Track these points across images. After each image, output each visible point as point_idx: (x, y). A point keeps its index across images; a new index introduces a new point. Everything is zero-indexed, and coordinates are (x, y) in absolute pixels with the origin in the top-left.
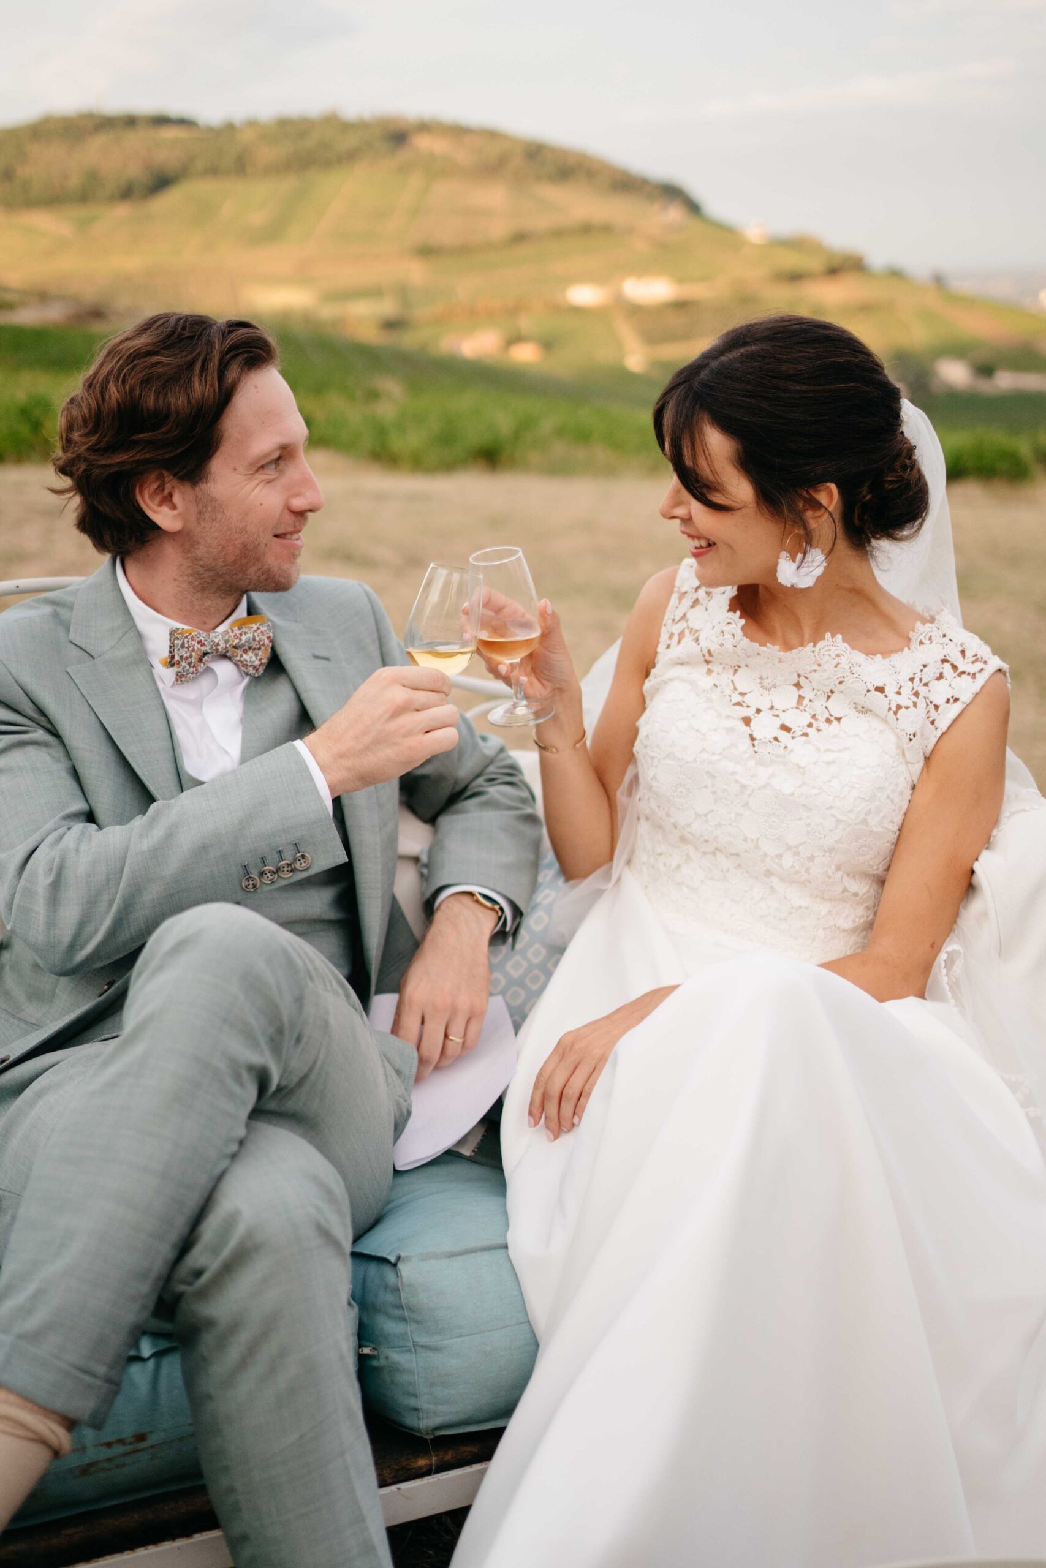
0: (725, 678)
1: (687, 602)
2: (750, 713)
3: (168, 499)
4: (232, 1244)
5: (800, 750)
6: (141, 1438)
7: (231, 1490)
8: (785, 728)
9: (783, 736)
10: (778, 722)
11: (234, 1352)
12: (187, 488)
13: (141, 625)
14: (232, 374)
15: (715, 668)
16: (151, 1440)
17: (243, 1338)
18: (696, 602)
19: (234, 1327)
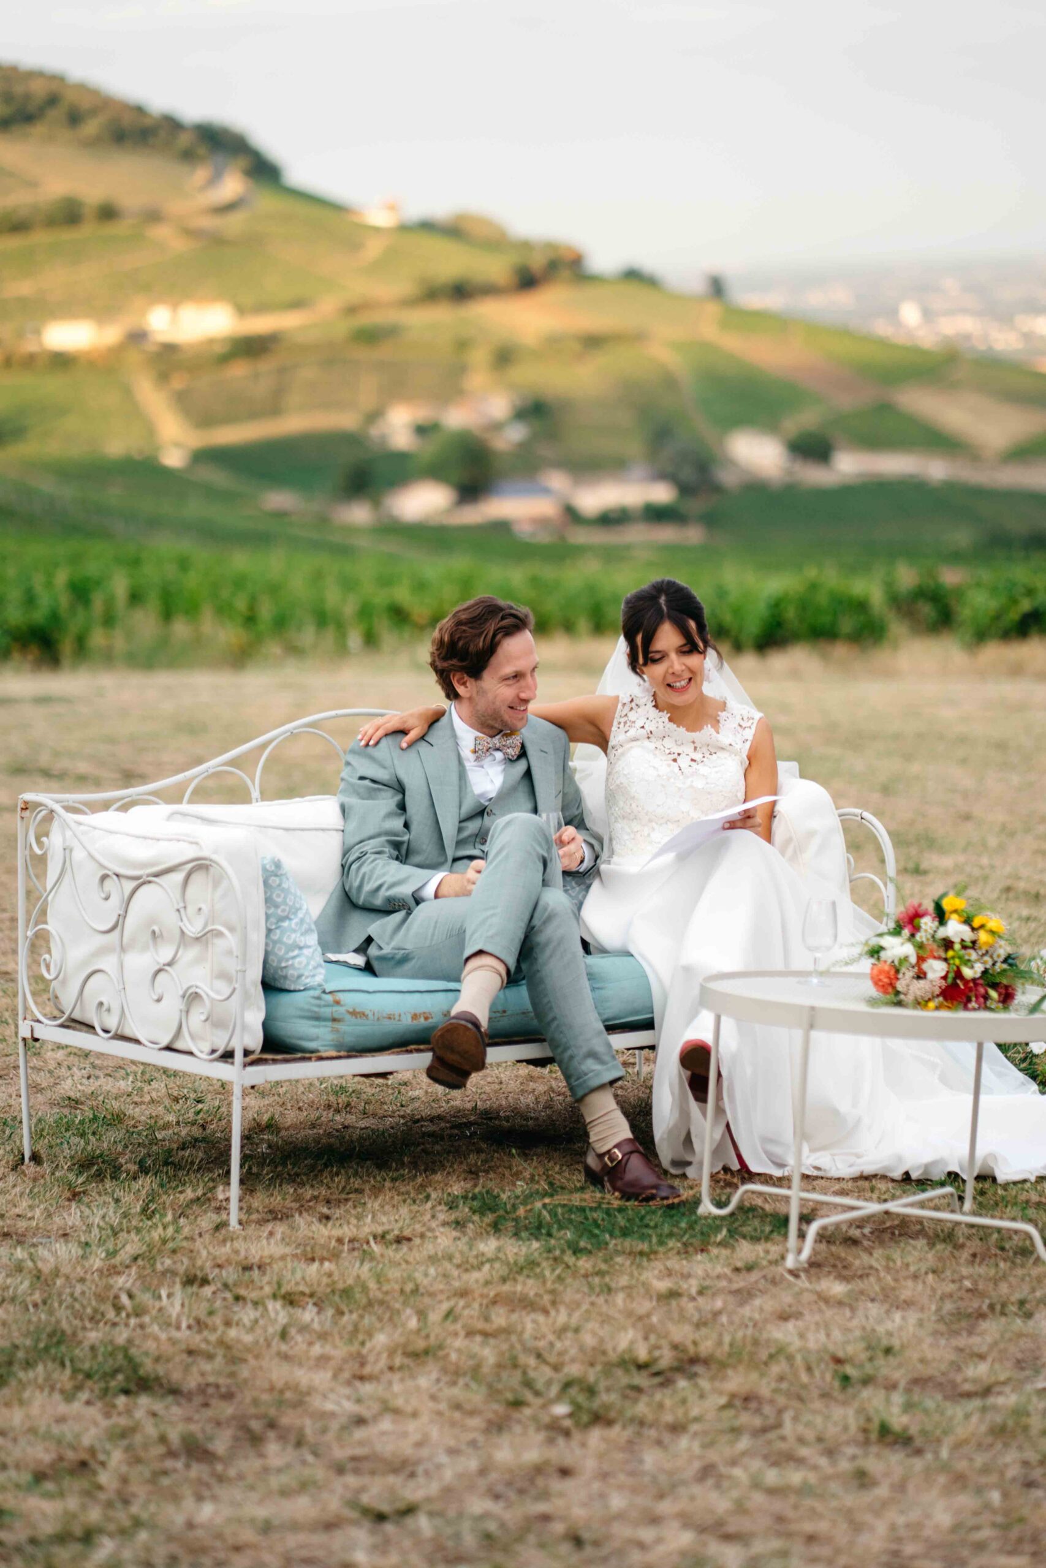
0: (659, 744)
1: (627, 708)
2: (675, 756)
3: (464, 684)
4: (547, 914)
5: (702, 769)
6: (504, 1012)
7: (549, 1002)
8: (692, 760)
9: (693, 764)
10: (689, 758)
11: (548, 952)
12: (472, 680)
13: (459, 732)
14: (499, 637)
15: (653, 739)
16: (508, 1013)
17: (551, 947)
18: (632, 709)
19: (547, 944)
